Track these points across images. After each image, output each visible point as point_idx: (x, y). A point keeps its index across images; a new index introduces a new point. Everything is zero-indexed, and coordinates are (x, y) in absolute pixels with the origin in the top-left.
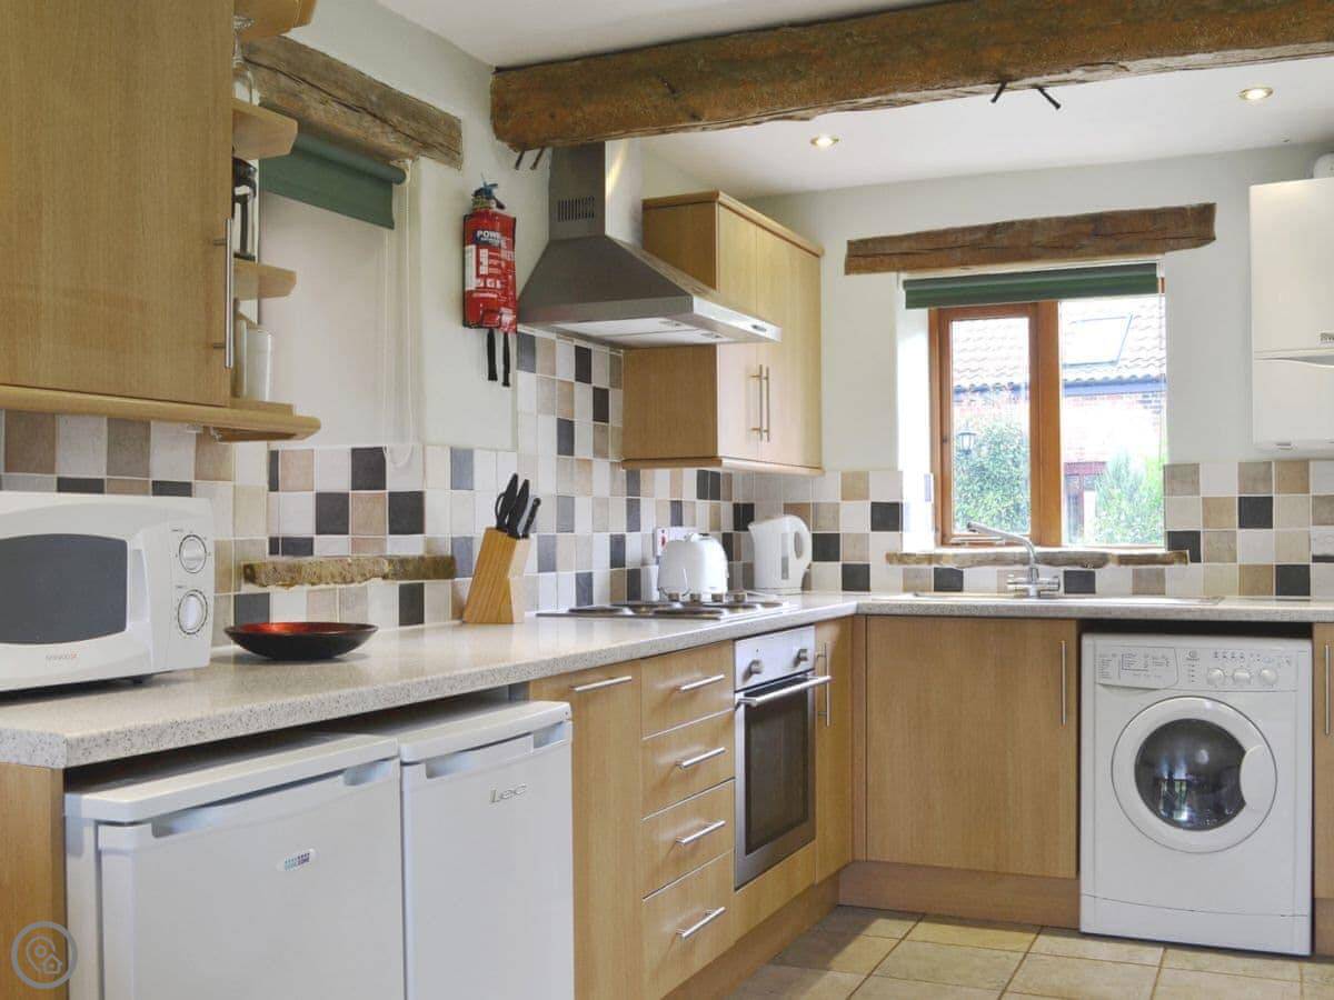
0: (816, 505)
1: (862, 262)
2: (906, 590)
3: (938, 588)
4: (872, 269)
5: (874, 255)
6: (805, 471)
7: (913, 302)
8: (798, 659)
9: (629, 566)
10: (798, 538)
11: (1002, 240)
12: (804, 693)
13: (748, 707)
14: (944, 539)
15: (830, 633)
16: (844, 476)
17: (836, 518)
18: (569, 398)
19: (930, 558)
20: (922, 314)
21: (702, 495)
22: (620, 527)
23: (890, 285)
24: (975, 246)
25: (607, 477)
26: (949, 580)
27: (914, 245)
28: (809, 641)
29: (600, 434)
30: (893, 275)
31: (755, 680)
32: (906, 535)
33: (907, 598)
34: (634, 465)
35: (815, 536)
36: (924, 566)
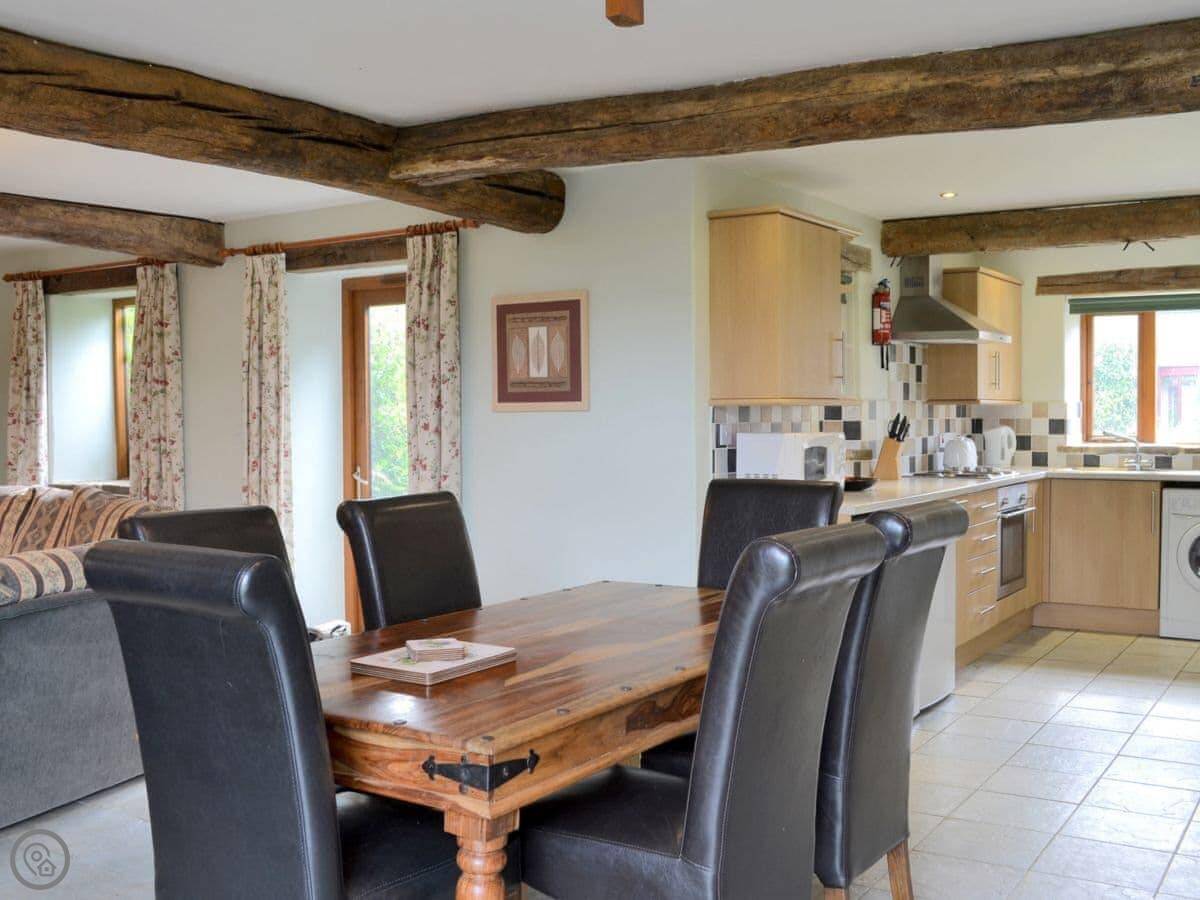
0: (1018, 420)
1: (1045, 288)
2: (1069, 466)
3: (1086, 465)
4: (1051, 292)
5: (1052, 285)
6: (1014, 403)
7: (1073, 311)
8: (1021, 499)
9: (929, 453)
10: (1009, 437)
11: (1124, 279)
12: (1022, 515)
13: (1003, 519)
14: (1087, 437)
15: (1034, 487)
16: (1034, 405)
17: (1029, 428)
18: (908, 373)
19: (1081, 449)
20: (1077, 318)
21: (958, 416)
22: (925, 435)
23: (1062, 301)
24: (1109, 282)
25: (921, 408)
26: (1092, 461)
27: (1074, 281)
28: (1025, 490)
29: (918, 387)
30: (1062, 297)
31: (1005, 507)
32: (1068, 436)
33: (1069, 470)
34: (932, 402)
35: (1017, 437)
36: (1078, 453)
